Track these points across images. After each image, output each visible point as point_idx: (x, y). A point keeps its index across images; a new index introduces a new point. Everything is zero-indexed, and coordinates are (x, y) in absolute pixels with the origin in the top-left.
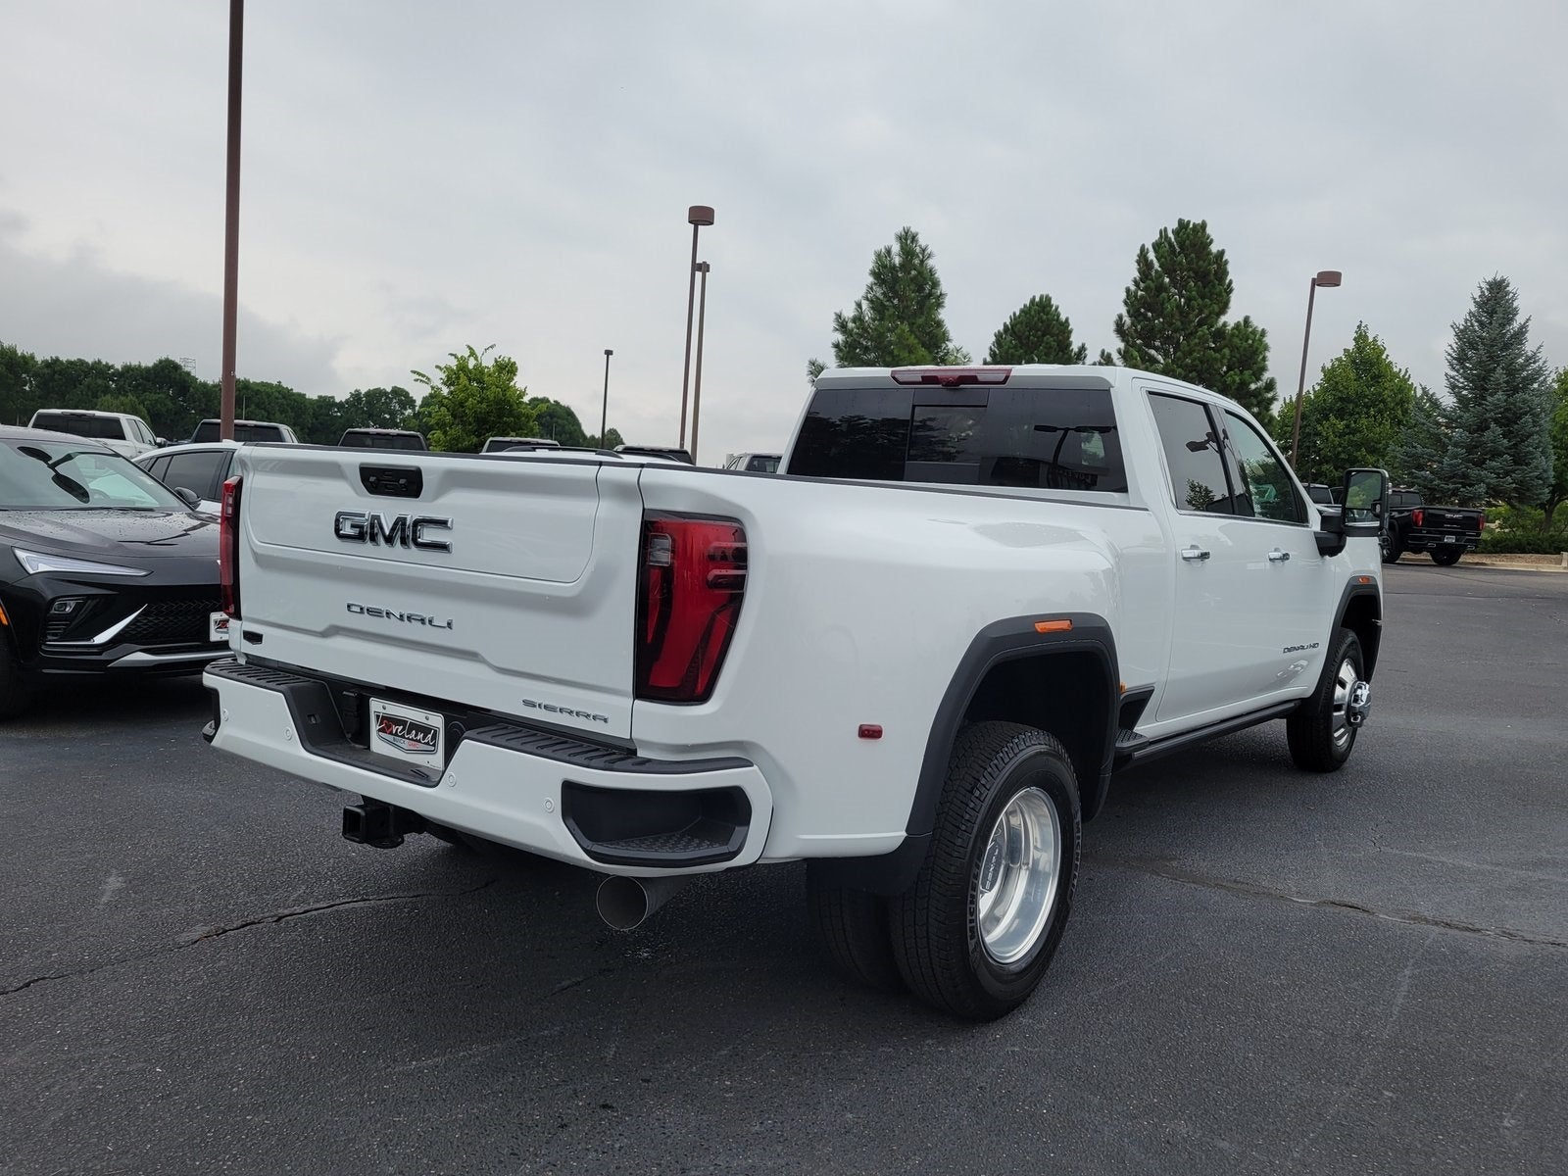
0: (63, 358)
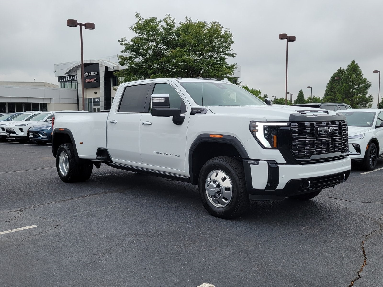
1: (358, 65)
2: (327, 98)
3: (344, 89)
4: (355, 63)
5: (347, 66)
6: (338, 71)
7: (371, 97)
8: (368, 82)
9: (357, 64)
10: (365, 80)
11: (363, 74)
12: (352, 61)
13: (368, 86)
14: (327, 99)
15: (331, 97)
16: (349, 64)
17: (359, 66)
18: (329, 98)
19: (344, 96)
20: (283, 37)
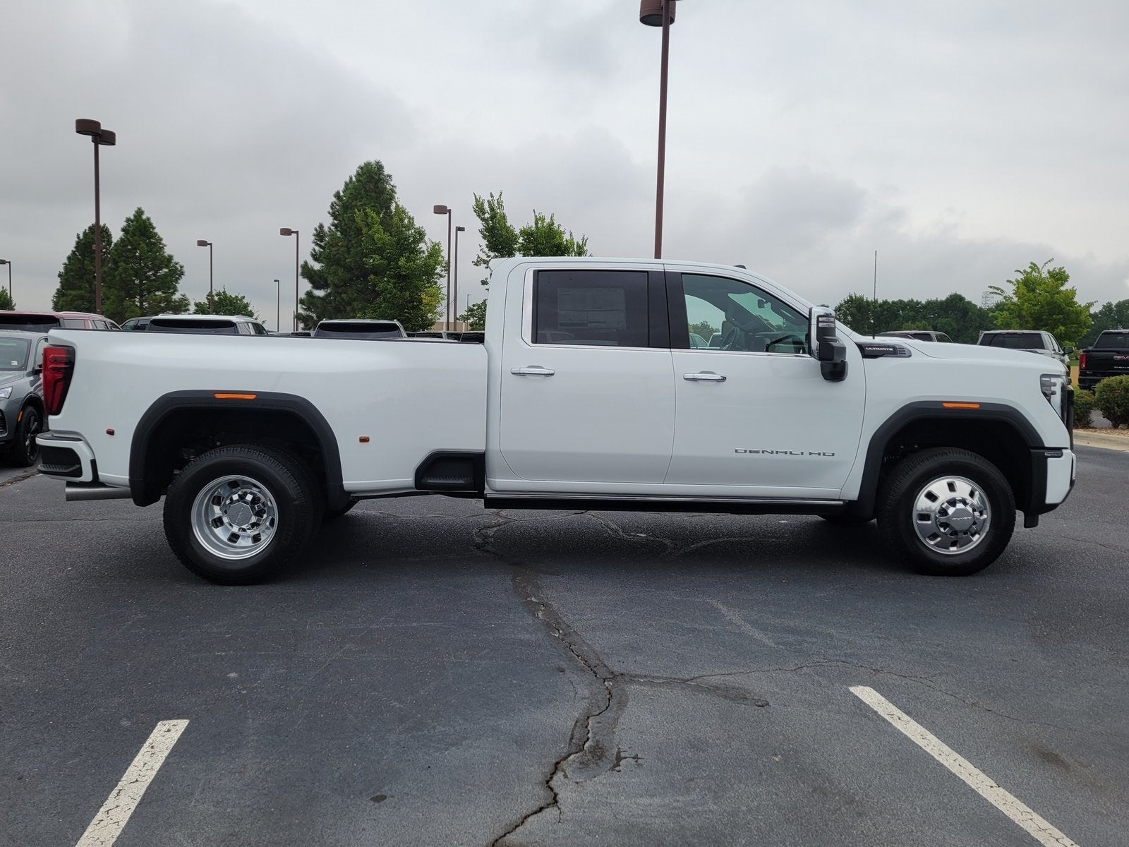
0: (890, 301)
1: (152, 221)
2: (71, 294)
3: (123, 276)
4: (144, 217)
5: (125, 219)
6: (90, 228)
7: (185, 300)
8: (176, 264)
9: (148, 219)
10: (170, 258)
11: (165, 246)
12: (136, 209)
13: (177, 274)
14: (70, 297)
15: (83, 292)
16: (128, 216)
17: (154, 225)
18: (75, 296)
19: (123, 294)
20: (87, 127)
